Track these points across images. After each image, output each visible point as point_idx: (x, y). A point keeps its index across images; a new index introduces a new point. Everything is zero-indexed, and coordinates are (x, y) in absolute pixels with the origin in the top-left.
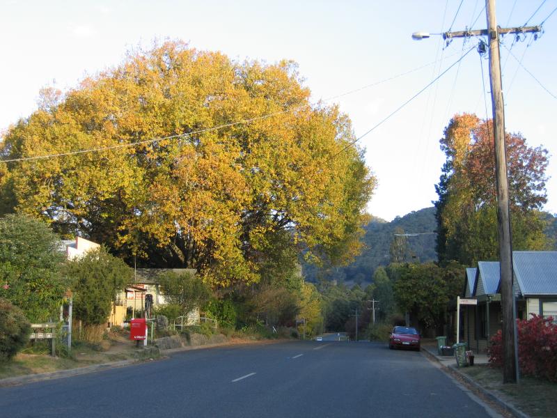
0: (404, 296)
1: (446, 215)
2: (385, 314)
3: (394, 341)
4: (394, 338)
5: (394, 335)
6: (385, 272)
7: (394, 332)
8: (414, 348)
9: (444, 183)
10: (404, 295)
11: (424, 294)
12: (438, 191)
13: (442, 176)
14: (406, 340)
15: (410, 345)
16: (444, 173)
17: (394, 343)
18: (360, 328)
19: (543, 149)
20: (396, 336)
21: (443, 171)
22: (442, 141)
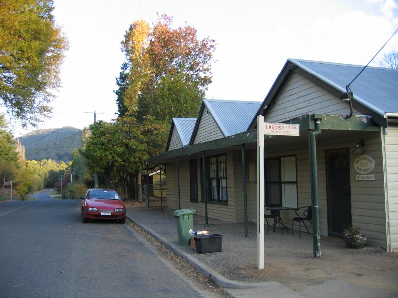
0: (98, 154)
1: (127, 97)
2: (78, 177)
3: (87, 211)
4: (88, 206)
5: (88, 201)
6: (78, 152)
7: (88, 197)
8: (117, 219)
9: (123, 77)
10: (98, 152)
11: (120, 150)
12: (118, 84)
13: (121, 72)
14: (106, 209)
15: (112, 215)
16: (123, 70)
17: (89, 213)
18: (63, 186)
19: (210, 39)
20: (92, 203)
21: (122, 68)
22: (122, 43)
